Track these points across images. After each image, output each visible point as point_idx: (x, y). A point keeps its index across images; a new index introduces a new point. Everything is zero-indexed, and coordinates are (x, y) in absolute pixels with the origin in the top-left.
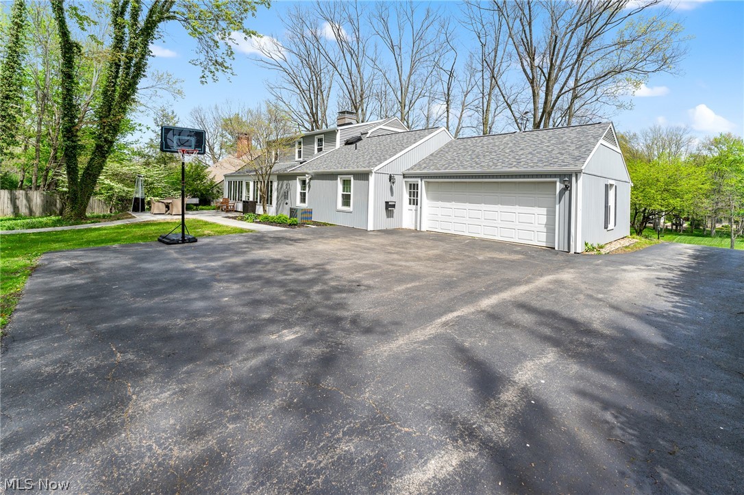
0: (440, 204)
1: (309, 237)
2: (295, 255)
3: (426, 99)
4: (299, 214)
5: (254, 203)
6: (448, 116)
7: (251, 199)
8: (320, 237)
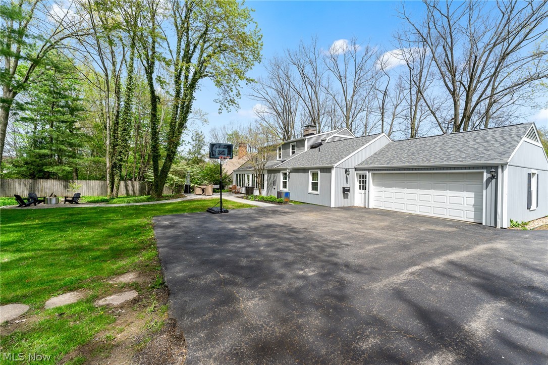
0: (383, 189)
1: (294, 211)
2: (291, 223)
3: (365, 112)
4: (283, 195)
5: (253, 188)
6: (383, 124)
7: (250, 186)
8: (301, 211)
